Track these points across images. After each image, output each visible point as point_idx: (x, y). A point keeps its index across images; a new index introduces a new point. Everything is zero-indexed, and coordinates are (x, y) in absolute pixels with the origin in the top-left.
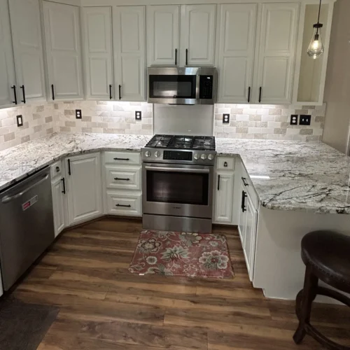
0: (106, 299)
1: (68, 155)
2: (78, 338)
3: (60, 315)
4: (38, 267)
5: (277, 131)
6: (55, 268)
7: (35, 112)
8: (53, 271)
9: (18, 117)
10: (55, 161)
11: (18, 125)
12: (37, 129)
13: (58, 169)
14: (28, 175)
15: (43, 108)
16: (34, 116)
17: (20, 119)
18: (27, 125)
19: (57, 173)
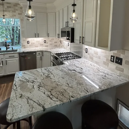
1: (43, 51)
5: (104, 63)
7: (51, 40)
9: (44, 41)
10: (38, 51)
11: (44, 42)
12: (51, 44)
13: (39, 54)
14: (28, 52)
15: (53, 39)
16: (50, 41)
17: (45, 41)
18: (47, 43)
19: (39, 55)
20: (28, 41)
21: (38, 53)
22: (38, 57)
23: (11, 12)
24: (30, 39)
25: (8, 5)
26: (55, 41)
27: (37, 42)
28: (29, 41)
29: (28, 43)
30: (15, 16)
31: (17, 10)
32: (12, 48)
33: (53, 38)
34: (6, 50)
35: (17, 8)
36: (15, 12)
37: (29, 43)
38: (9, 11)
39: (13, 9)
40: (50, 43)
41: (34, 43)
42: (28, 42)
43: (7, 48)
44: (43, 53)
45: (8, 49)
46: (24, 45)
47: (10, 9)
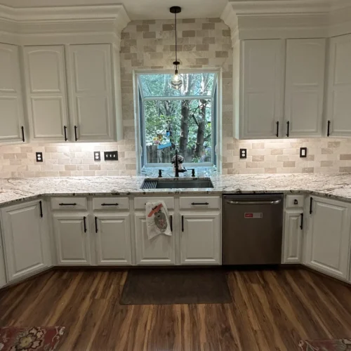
0: (255, 332)
2: (215, 324)
3: (227, 306)
4: (257, 273)
6: (262, 282)
7: (326, 147)
8: (259, 283)
9: (301, 149)
10: (291, 192)
11: (301, 156)
12: (324, 164)
13: (296, 202)
14: (254, 193)
15: (337, 144)
16: (324, 151)
17: (303, 151)
18: (312, 158)
19: (294, 206)
20: (241, 150)
21: (290, 199)
22: (290, 214)
23: (194, 49)
24: (248, 144)
25: (187, 27)
26: (344, 153)
27: (274, 152)
28: (245, 150)
29: (241, 157)
30: (205, 61)
31: (213, 41)
32: (193, 170)
33: (338, 140)
34: (173, 175)
35: (211, 33)
36: (205, 48)
37: (245, 157)
38: (189, 48)
39: (200, 40)
40: (325, 158)
41: (262, 158)
42: (243, 154)
43: (177, 171)
44: (314, 203)
45: (181, 175)
46: (228, 161)
47: (191, 41)
